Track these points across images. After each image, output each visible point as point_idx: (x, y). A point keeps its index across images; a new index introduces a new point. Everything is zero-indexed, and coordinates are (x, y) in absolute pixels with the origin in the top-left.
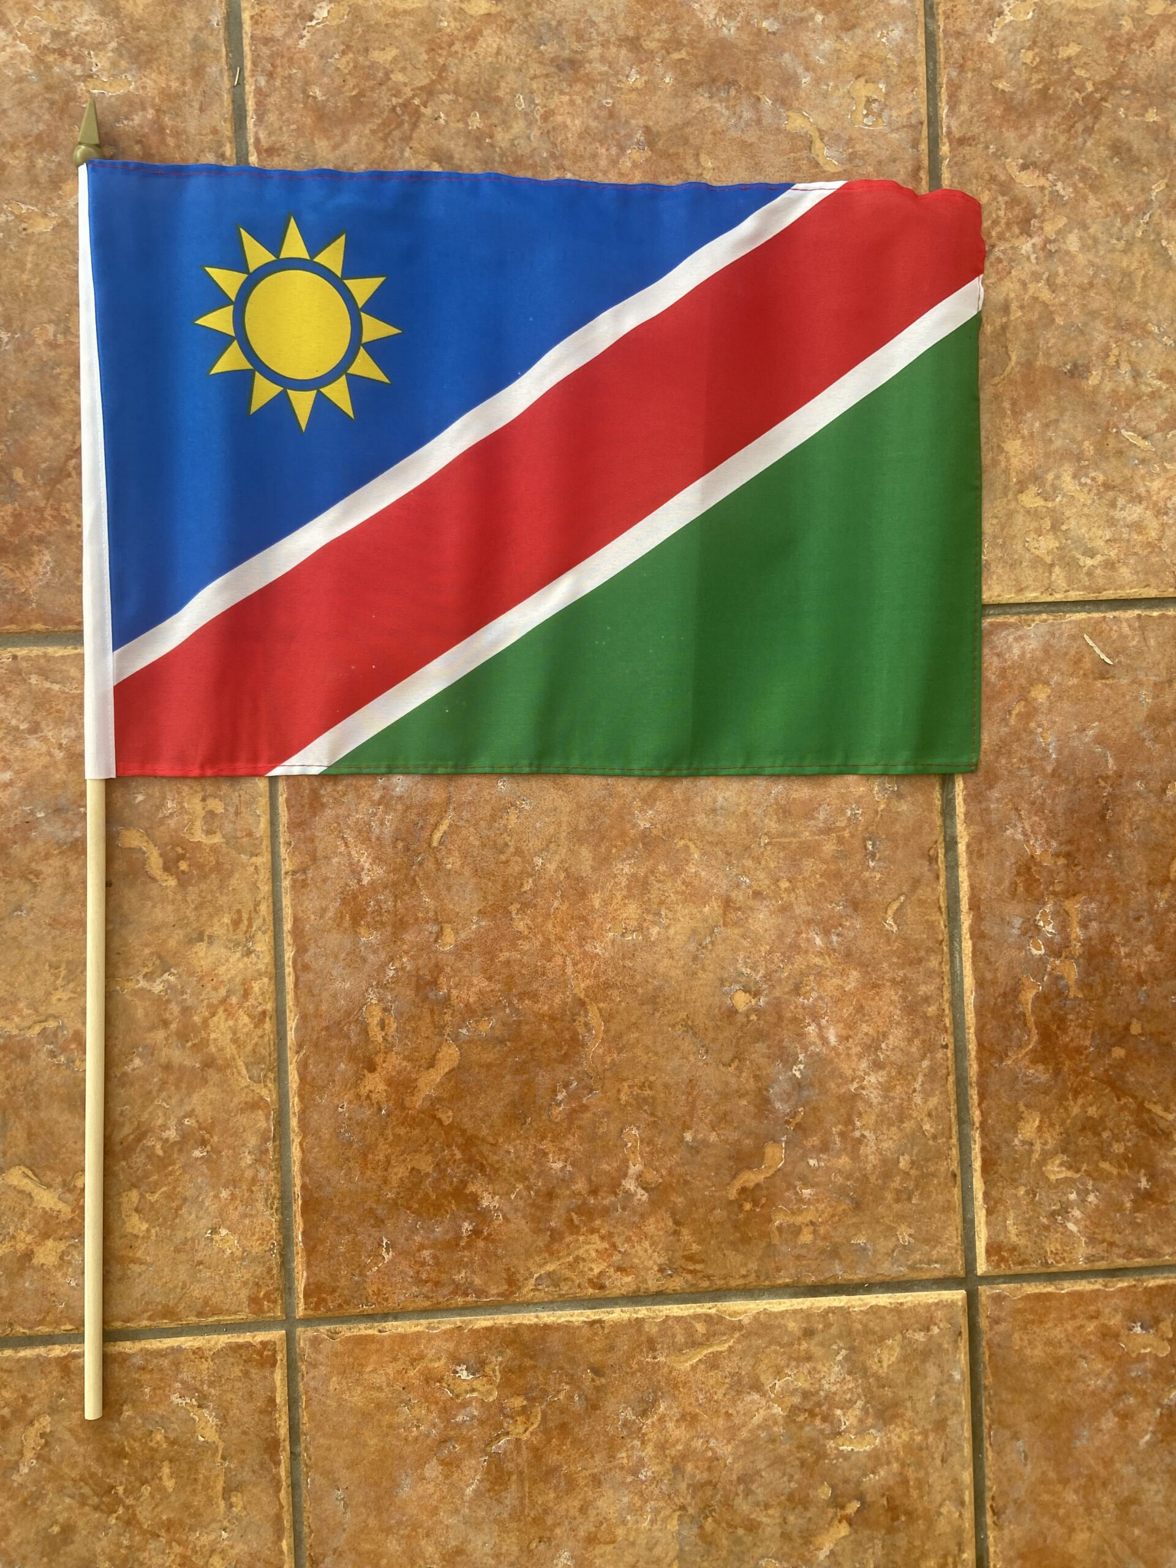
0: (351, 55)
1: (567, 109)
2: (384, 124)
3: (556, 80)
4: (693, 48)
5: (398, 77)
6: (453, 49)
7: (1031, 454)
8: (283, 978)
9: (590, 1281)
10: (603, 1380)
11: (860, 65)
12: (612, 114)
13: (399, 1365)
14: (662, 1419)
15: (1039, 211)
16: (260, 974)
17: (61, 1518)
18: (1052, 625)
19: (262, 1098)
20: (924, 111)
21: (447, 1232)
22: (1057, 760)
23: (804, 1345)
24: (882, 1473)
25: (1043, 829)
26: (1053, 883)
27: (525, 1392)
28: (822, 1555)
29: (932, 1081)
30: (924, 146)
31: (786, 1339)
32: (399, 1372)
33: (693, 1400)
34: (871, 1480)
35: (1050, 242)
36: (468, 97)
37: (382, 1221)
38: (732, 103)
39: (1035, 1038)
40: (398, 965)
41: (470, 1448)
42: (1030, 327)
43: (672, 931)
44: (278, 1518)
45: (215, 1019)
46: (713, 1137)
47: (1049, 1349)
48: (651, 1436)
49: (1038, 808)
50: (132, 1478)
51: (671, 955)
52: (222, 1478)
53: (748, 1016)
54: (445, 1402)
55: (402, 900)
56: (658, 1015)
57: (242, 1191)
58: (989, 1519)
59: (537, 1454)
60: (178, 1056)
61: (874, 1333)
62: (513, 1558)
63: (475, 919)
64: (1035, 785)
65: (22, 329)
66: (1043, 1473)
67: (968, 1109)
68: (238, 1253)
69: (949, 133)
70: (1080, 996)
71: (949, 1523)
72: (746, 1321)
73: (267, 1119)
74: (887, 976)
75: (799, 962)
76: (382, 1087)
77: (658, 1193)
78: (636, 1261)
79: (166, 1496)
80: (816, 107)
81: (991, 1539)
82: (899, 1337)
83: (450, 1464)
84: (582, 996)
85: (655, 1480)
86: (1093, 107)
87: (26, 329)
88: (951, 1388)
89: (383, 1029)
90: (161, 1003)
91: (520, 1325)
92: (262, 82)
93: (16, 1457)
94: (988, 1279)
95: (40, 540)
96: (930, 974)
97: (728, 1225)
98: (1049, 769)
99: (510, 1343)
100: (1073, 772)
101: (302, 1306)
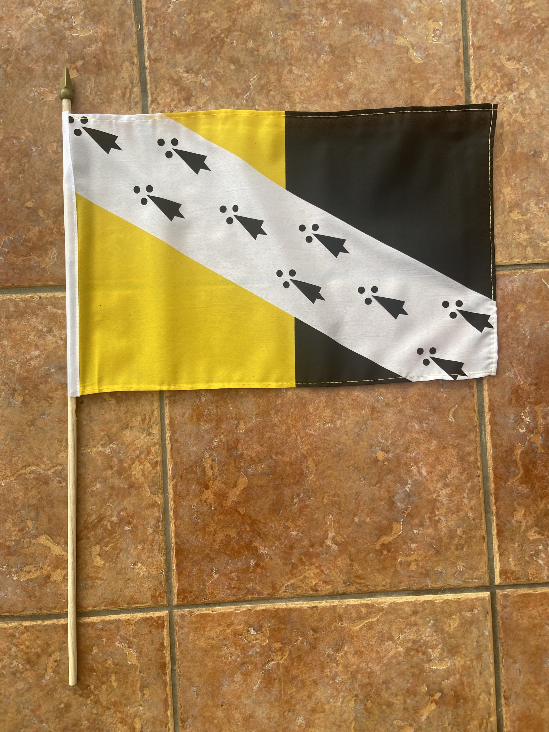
0: (192, 15)
1: (293, 37)
2: (208, 46)
3: (288, 23)
4: (352, 7)
5: (214, 25)
6: (239, 11)
7: (515, 194)
8: (165, 445)
9: (311, 588)
10: (318, 635)
11: (431, 13)
12: (314, 39)
13: (221, 628)
14: (346, 653)
15: (516, 80)
16: (155, 444)
17: (65, 700)
18: (527, 275)
19: (156, 502)
20: (461, 34)
21: (243, 565)
22: (530, 339)
23: (413, 618)
24: (451, 679)
25: (524, 372)
26: (529, 398)
27: (281, 641)
28: (423, 718)
29: (473, 493)
30: (461, 50)
31: (404, 615)
32: (222, 631)
33: (360, 644)
34: (446, 683)
35: (522, 94)
36: (247, 33)
37: (213, 559)
38: (370, 32)
39: (522, 472)
40: (218, 439)
41: (256, 667)
42: (513, 134)
43: (347, 422)
44: (166, 700)
45: (134, 465)
46: (368, 520)
47: (530, 620)
48: (341, 661)
49: (521, 362)
50: (98, 681)
51: (347, 433)
52: (139, 682)
53: (383, 462)
54: (244, 645)
55: (220, 409)
56: (341, 462)
57: (148, 546)
58: (503, 701)
59: (287, 670)
60: (117, 482)
61: (446, 613)
62: (276, 720)
63: (254, 417)
64: (520, 351)
65: (42, 145)
66: (529, 679)
67: (490, 506)
68: (146, 575)
69: (473, 44)
70: (543, 451)
71: (484, 703)
72: (385, 607)
73: (159, 511)
74: (450, 443)
75: (408, 437)
76: (212, 496)
77: (343, 546)
78: (332, 578)
79: (113, 690)
80: (410, 33)
81: (504, 711)
82: (458, 614)
83: (246, 675)
84: (305, 453)
85: (343, 682)
86: (541, 30)
87: (44, 145)
88: (484, 639)
89: (212, 469)
90: (109, 458)
91: (278, 609)
92: (151, 28)
93: (43, 672)
94: (500, 587)
95: (51, 243)
96: (471, 441)
97: (376, 561)
98: (526, 343)
99: (273, 617)
100: (538, 345)
101: (176, 599)
